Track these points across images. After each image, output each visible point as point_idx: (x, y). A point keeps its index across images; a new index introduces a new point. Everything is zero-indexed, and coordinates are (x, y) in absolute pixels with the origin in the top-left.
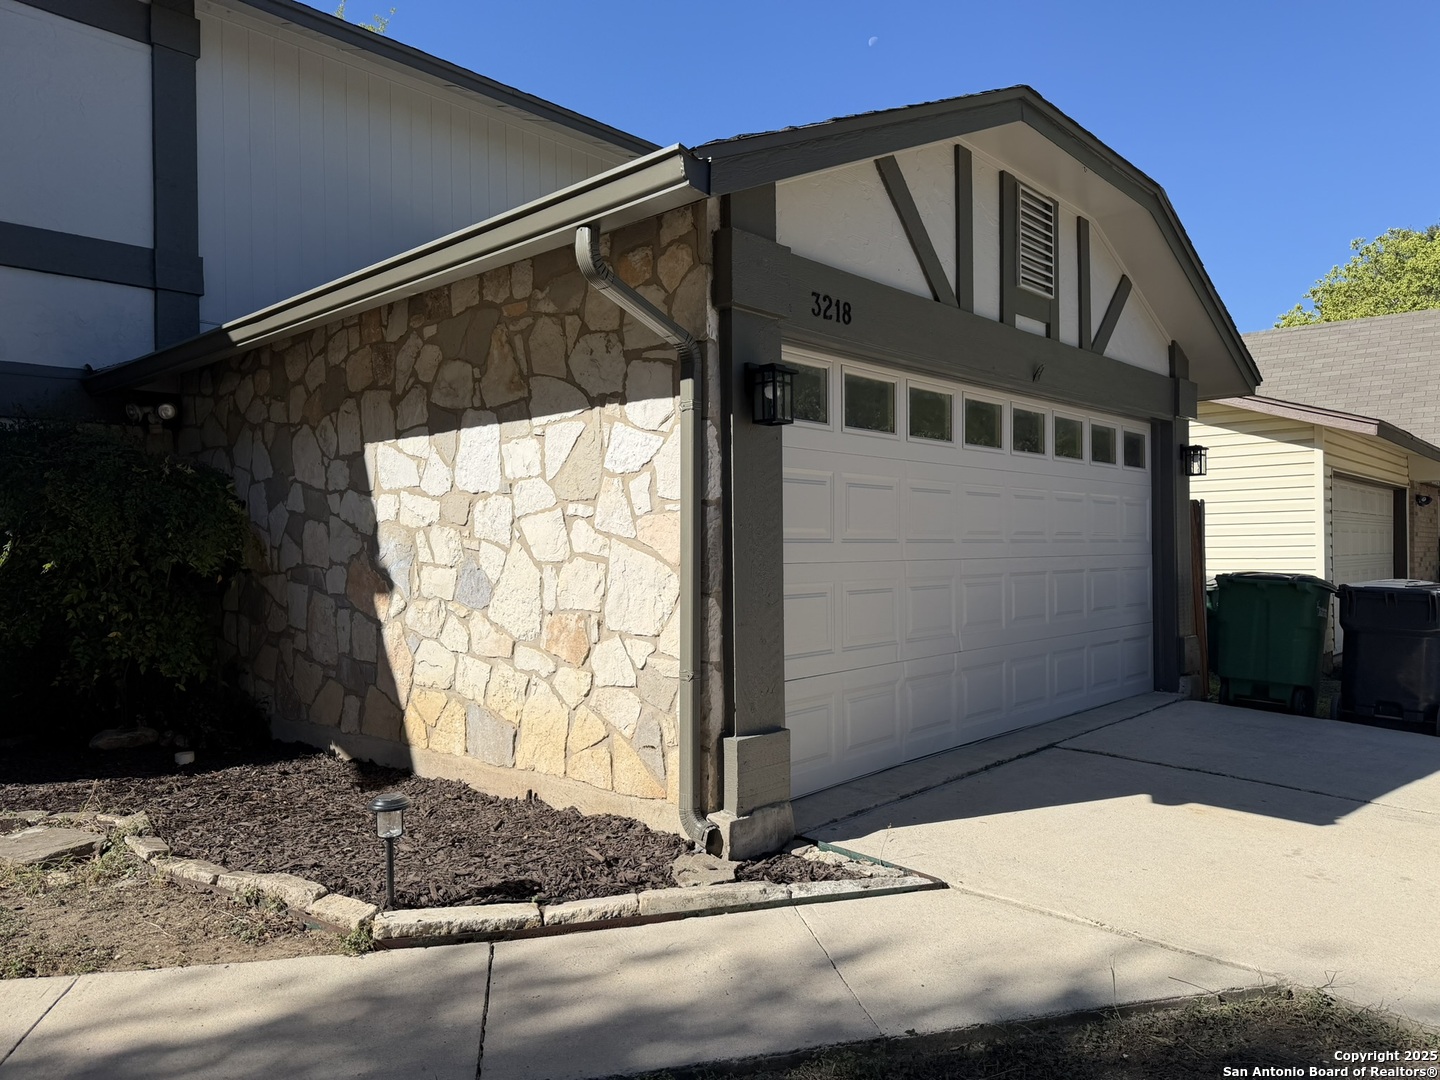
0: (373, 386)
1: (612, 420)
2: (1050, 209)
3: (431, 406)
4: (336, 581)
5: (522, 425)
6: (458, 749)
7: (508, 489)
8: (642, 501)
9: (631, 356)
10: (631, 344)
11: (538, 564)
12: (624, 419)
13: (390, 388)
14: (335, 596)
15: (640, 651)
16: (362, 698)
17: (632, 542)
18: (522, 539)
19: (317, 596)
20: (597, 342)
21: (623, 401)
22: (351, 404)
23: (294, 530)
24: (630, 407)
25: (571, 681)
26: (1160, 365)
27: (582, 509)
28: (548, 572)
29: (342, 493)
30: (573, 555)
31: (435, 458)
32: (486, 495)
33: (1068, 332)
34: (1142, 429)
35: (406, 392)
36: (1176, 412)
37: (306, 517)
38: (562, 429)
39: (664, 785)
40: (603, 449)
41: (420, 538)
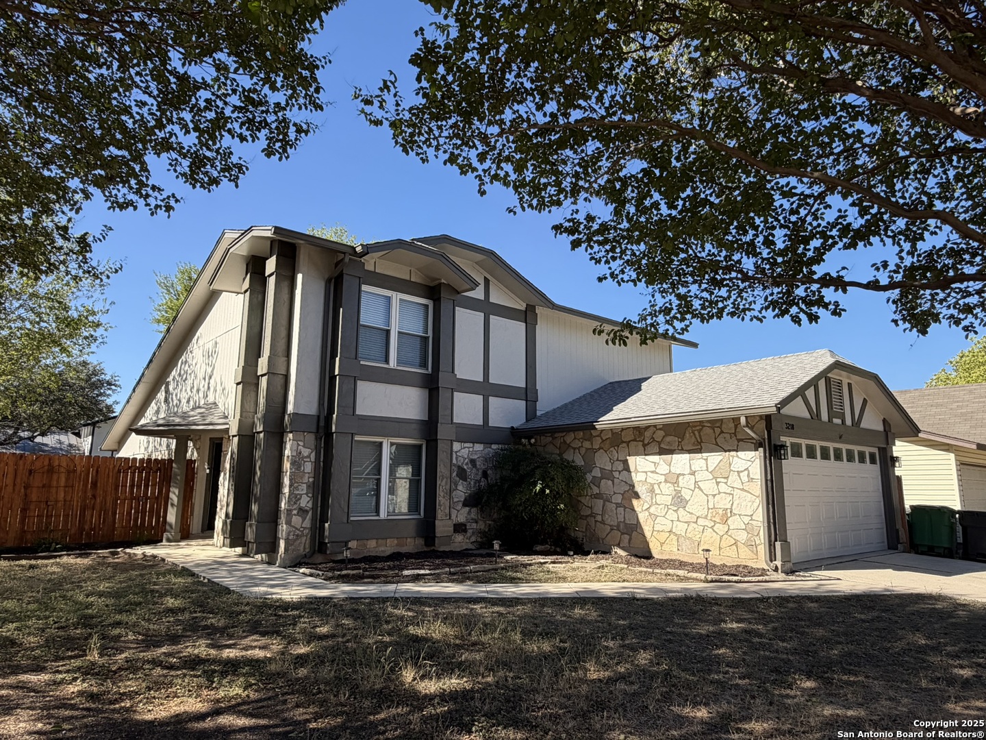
0: (635, 440)
1: (733, 457)
2: (840, 383)
3: (660, 448)
4: (618, 499)
5: (699, 455)
6: (675, 550)
7: (693, 473)
8: (745, 479)
9: (739, 440)
10: (739, 437)
11: (707, 495)
12: (737, 456)
13: (643, 441)
14: (616, 504)
15: (747, 519)
16: (630, 535)
17: (742, 490)
18: (699, 488)
19: (607, 503)
20: (728, 436)
21: (737, 451)
22: (624, 445)
23: (596, 482)
24: (739, 453)
25: (721, 529)
26: (880, 428)
27: (723, 480)
28: (710, 497)
29: (620, 472)
30: (719, 493)
31: (662, 462)
32: (684, 475)
33: (849, 422)
34: (875, 450)
35: (649, 443)
36: (888, 444)
37: (602, 478)
38: (715, 458)
39: (757, 554)
40: (730, 465)
41: (656, 487)
